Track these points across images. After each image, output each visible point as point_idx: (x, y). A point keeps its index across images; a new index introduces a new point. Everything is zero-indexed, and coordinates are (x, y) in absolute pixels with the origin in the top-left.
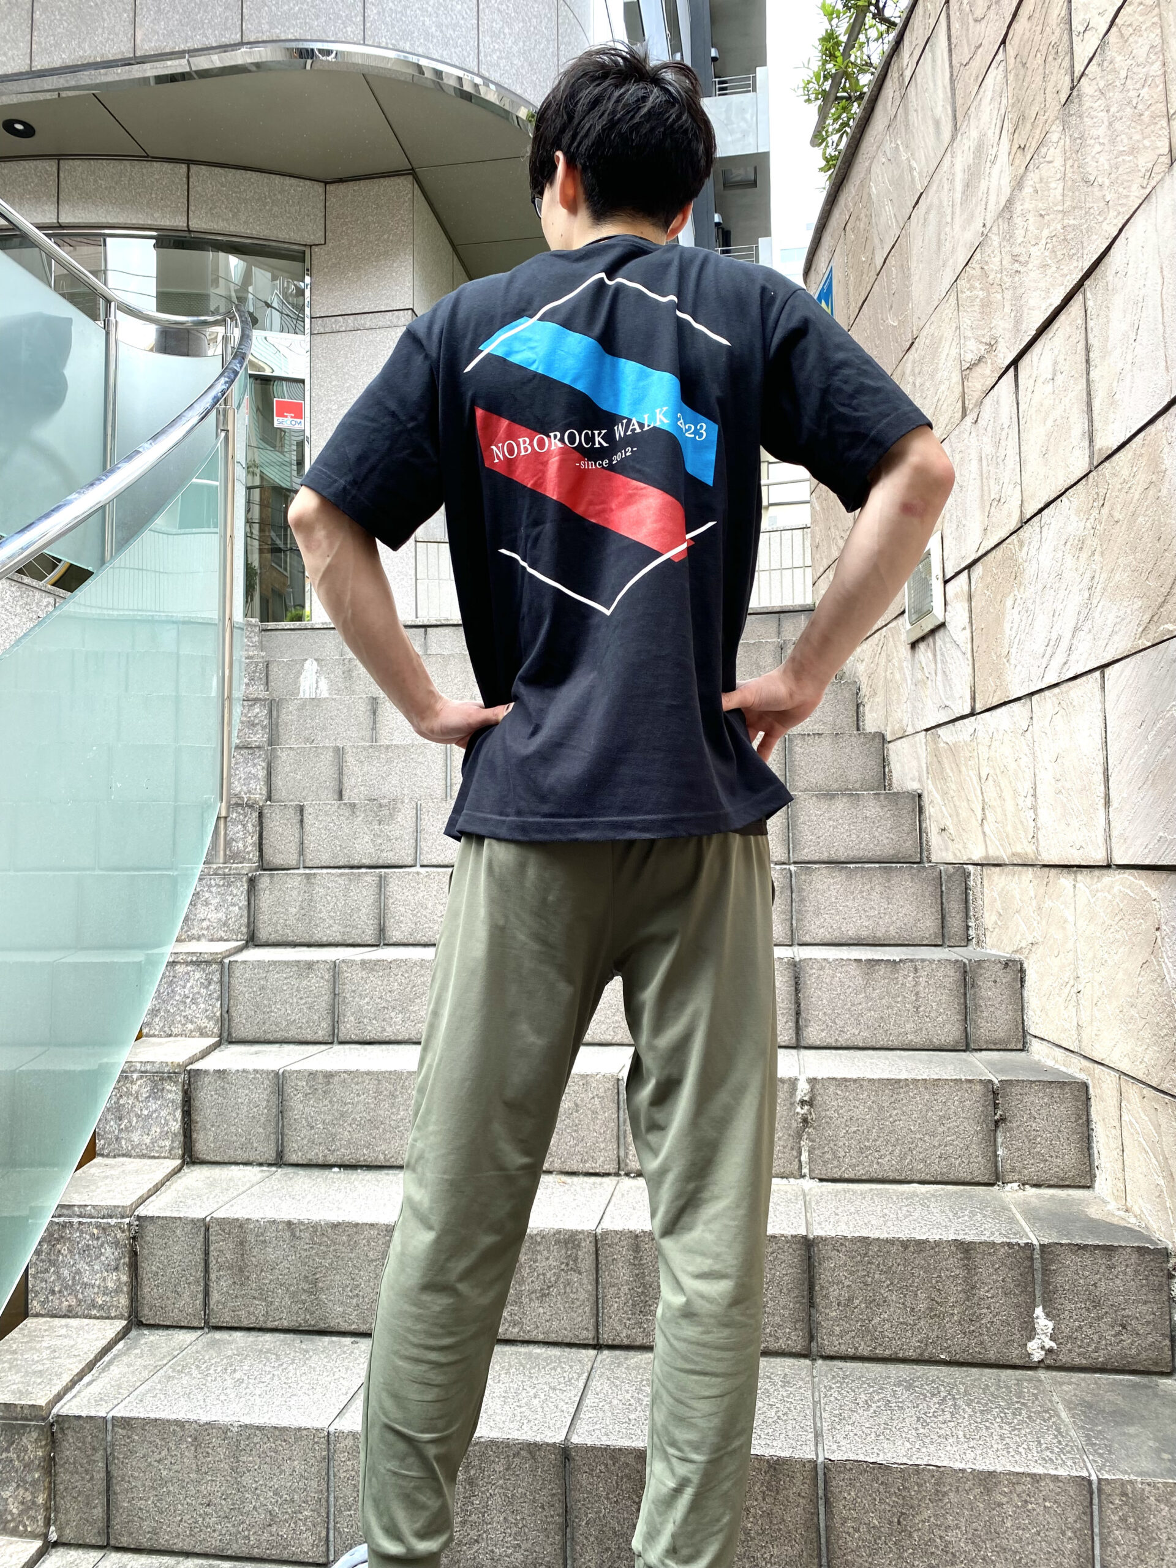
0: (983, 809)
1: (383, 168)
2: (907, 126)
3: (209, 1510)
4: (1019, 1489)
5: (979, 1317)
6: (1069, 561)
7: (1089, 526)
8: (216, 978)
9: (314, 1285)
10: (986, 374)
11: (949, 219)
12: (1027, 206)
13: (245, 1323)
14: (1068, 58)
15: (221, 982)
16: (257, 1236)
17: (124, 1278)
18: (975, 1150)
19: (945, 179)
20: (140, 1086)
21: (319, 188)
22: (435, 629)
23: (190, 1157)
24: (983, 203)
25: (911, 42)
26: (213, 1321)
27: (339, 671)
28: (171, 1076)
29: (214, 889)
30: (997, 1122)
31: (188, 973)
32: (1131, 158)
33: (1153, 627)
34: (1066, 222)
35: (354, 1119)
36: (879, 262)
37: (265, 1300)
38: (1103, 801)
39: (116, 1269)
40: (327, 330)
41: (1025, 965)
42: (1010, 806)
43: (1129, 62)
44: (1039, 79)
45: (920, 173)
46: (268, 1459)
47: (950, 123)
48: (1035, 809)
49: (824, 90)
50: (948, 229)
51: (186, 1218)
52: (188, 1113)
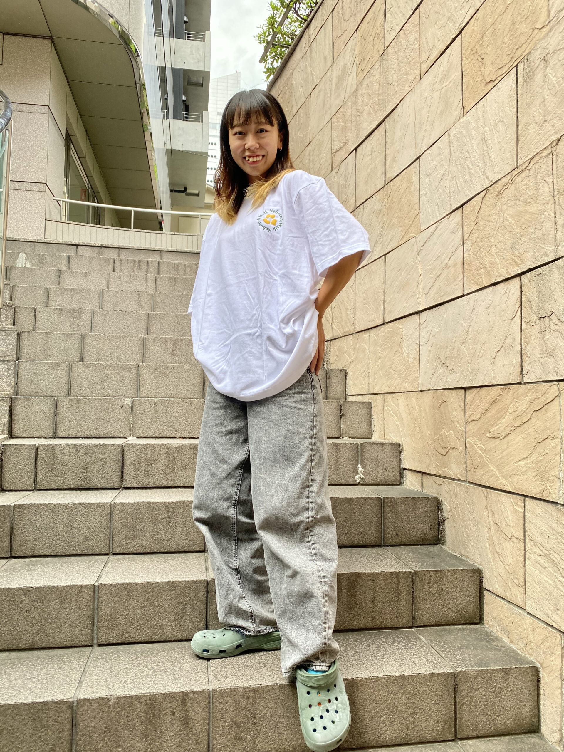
0: (332, 319)
1: (36, 33)
2: (311, 58)
3: (58, 538)
4: (360, 503)
5: (340, 469)
6: (375, 219)
7: (383, 205)
8: (12, 367)
9: (85, 469)
10: (342, 154)
11: (329, 95)
12: (363, 91)
13: (54, 487)
14: (383, 39)
15: (15, 370)
16: (60, 451)
18: (333, 426)
19: (328, 80)
21: (0, 36)
22: (82, 247)
23: (11, 435)
24: (345, 90)
25: (315, 25)
26: (38, 487)
27: (37, 259)
28: (3, 399)
30: (341, 416)
32: (406, 76)
34: (379, 98)
35: (90, 418)
36: (295, 111)
37: (63, 477)
38: (383, 301)
41: (347, 371)
42: (344, 315)
43: (407, 43)
44: (371, 46)
45: (317, 78)
46: (85, 516)
47: (331, 58)
48: (354, 313)
49: (267, 40)
50: (328, 99)
51: (27, 445)
52: (10, 416)
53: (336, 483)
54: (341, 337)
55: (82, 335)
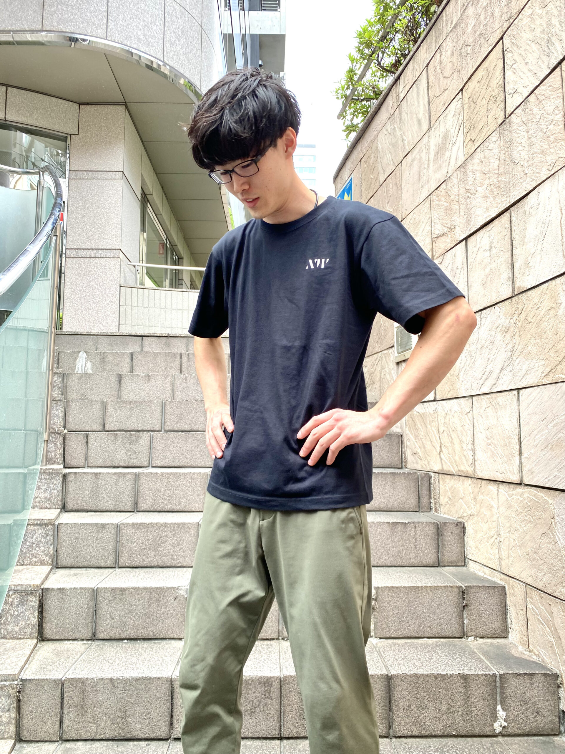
0: (440, 447)
1: (110, 100)
2: (401, 119)
5: (471, 712)
6: (499, 337)
7: (512, 322)
8: (50, 533)
9: (125, 715)
10: (448, 241)
11: (426, 166)
12: (475, 167)
13: (84, 737)
14: (503, 104)
15: (53, 535)
16: (92, 687)
17: (13, 716)
18: (454, 621)
19: (424, 148)
20: (14, 599)
21: (76, 106)
22: (147, 338)
23: (42, 637)
24: (447, 162)
25: (404, 82)
26: (65, 737)
27: (98, 359)
28: (32, 593)
29: (43, 481)
30: (464, 607)
31: (34, 530)
32: (542, 156)
33: (551, 375)
34: (500, 179)
35: (137, 614)
36: (382, 180)
37: (96, 723)
38: (518, 453)
39: (9, 710)
40: (77, 177)
41: (466, 525)
42: (457, 447)
43: (541, 112)
44: (484, 110)
45: (408, 143)
47: (427, 122)
48: (474, 451)
49: (346, 94)
50: (425, 171)
51: (50, 679)
52: (41, 613)
53: (466, 733)
54: (454, 475)
55: (136, 475)
